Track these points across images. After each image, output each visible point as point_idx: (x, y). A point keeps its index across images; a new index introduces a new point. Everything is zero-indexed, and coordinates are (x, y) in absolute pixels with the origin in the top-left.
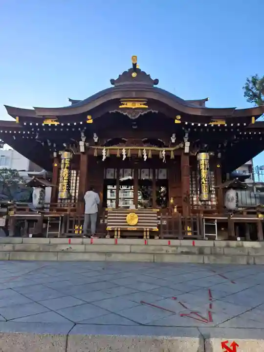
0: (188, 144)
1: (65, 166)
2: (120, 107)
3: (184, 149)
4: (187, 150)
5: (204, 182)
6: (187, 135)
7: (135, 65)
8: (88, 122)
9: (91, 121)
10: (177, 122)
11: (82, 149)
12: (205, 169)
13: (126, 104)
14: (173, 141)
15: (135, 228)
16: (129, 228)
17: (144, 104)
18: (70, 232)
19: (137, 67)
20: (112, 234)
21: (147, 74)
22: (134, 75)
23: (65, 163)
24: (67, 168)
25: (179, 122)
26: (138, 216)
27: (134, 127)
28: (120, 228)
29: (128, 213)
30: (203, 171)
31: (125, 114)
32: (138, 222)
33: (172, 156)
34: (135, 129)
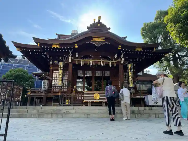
0: (123, 59)
1: (61, 69)
2: (92, 40)
3: (121, 62)
4: (122, 62)
5: (131, 78)
6: (122, 55)
7: (99, 20)
8: (75, 47)
9: (77, 47)
10: (119, 48)
11: (70, 61)
12: (131, 72)
13: (95, 39)
14: (116, 57)
15: (98, 101)
16: (95, 101)
17: (103, 39)
18: (64, 103)
19: (100, 21)
20: (86, 104)
21: (105, 25)
22: (99, 25)
23: (61, 68)
24: (62, 70)
25: (120, 49)
26: (100, 95)
27: (96, 50)
28: (91, 101)
29: (95, 93)
30: (130, 73)
31: (94, 44)
32: (100, 98)
33: (115, 65)
34: (96, 51)
